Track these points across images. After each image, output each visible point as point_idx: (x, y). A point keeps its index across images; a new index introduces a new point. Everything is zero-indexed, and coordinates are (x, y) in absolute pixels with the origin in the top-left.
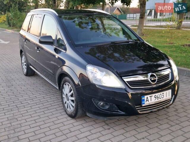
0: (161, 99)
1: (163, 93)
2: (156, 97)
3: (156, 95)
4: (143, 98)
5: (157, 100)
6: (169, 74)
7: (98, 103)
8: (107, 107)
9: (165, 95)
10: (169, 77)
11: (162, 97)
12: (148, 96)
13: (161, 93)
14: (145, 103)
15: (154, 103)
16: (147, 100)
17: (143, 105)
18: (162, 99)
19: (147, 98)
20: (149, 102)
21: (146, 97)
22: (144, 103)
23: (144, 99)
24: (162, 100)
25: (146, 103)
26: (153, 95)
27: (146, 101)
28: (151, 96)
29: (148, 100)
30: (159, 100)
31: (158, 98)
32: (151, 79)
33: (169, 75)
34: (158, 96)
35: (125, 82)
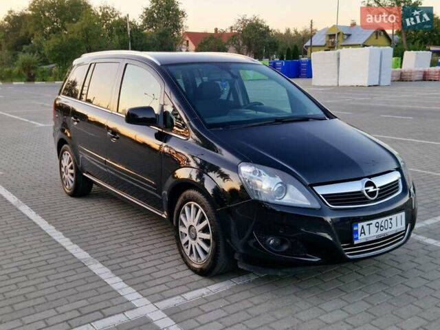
0: (387, 231)
1: (391, 219)
2: (378, 227)
3: (378, 223)
4: (355, 229)
5: (380, 233)
6: (397, 180)
7: (266, 239)
8: (285, 247)
9: (394, 221)
10: (398, 187)
11: (390, 226)
12: (365, 224)
13: (388, 218)
14: (359, 238)
15: (375, 238)
17: (356, 242)
18: (389, 230)
19: (363, 227)
20: (366, 236)
21: (360, 225)
22: (357, 239)
23: (357, 231)
24: (389, 232)
25: (361, 238)
26: (374, 222)
27: (362, 233)
28: (369, 225)
29: (364, 233)
30: (384, 231)
31: (382, 228)
32: (367, 191)
33: (398, 184)
34: (383, 224)
35: (318, 195)
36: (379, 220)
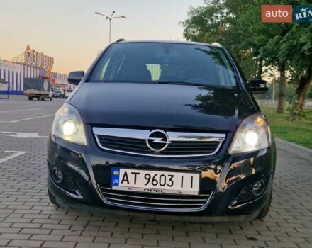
0: (162, 188)
1: (172, 176)
2: (149, 179)
3: (148, 174)
4: (116, 173)
5: (150, 186)
11: (169, 182)
12: (129, 171)
13: (166, 173)
14: (120, 184)
15: (142, 191)
16: (125, 179)
17: (114, 188)
18: (166, 187)
19: (126, 174)
20: (130, 185)
21: (122, 171)
22: (117, 185)
23: (118, 176)
24: (167, 190)
25: (123, 186)
26: (143, 172)
27: (123, 180)
28: (136, 174)
29: (127, 180)
30: (159, 187)
31: (155, 183)
32: (150, 141)
33: (213, 145)
34: (157, 178)
35: (93, 135)
36: (152, 173)
